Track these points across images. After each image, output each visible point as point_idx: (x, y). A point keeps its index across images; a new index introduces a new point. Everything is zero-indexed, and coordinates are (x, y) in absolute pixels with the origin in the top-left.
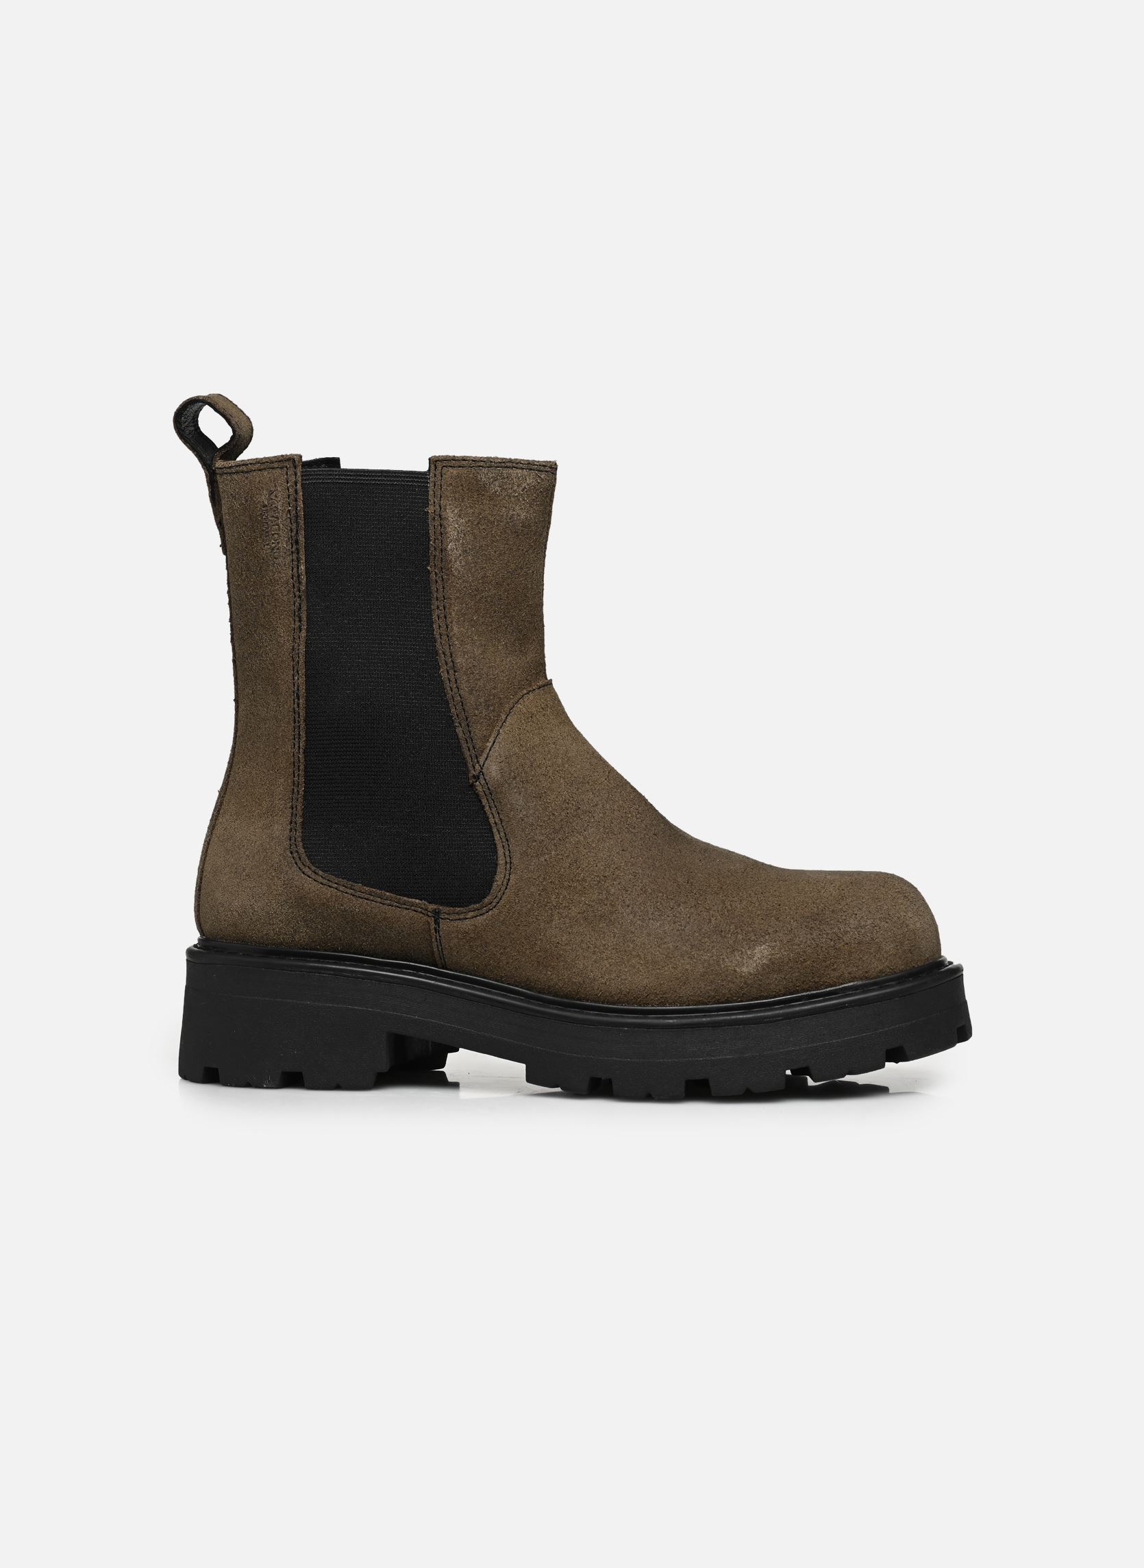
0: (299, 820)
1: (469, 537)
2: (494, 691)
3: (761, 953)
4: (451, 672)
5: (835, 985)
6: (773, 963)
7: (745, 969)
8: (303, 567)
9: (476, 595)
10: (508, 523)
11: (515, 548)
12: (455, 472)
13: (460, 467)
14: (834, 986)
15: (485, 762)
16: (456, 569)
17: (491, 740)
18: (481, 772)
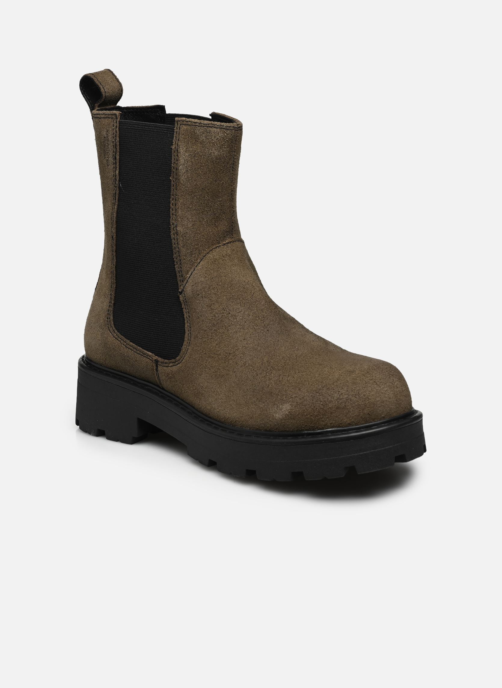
0: (113, 302)
1: (190, 163)
2: (196, 246)
3: (286, 408)
4: (176, 235)
5: (323, 429)
6: (291, 414)
7: (277, 415)
8: (117, 172)
9: (192, 194)
10: (208, 157)
11: (212, 170)
12: (186, 128)
13: (188, 125)
14: (321, 430)
15: (185, 285)
16: (182, 180)
17: (190, 273)
18: (183, 290)
